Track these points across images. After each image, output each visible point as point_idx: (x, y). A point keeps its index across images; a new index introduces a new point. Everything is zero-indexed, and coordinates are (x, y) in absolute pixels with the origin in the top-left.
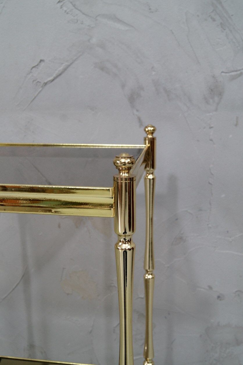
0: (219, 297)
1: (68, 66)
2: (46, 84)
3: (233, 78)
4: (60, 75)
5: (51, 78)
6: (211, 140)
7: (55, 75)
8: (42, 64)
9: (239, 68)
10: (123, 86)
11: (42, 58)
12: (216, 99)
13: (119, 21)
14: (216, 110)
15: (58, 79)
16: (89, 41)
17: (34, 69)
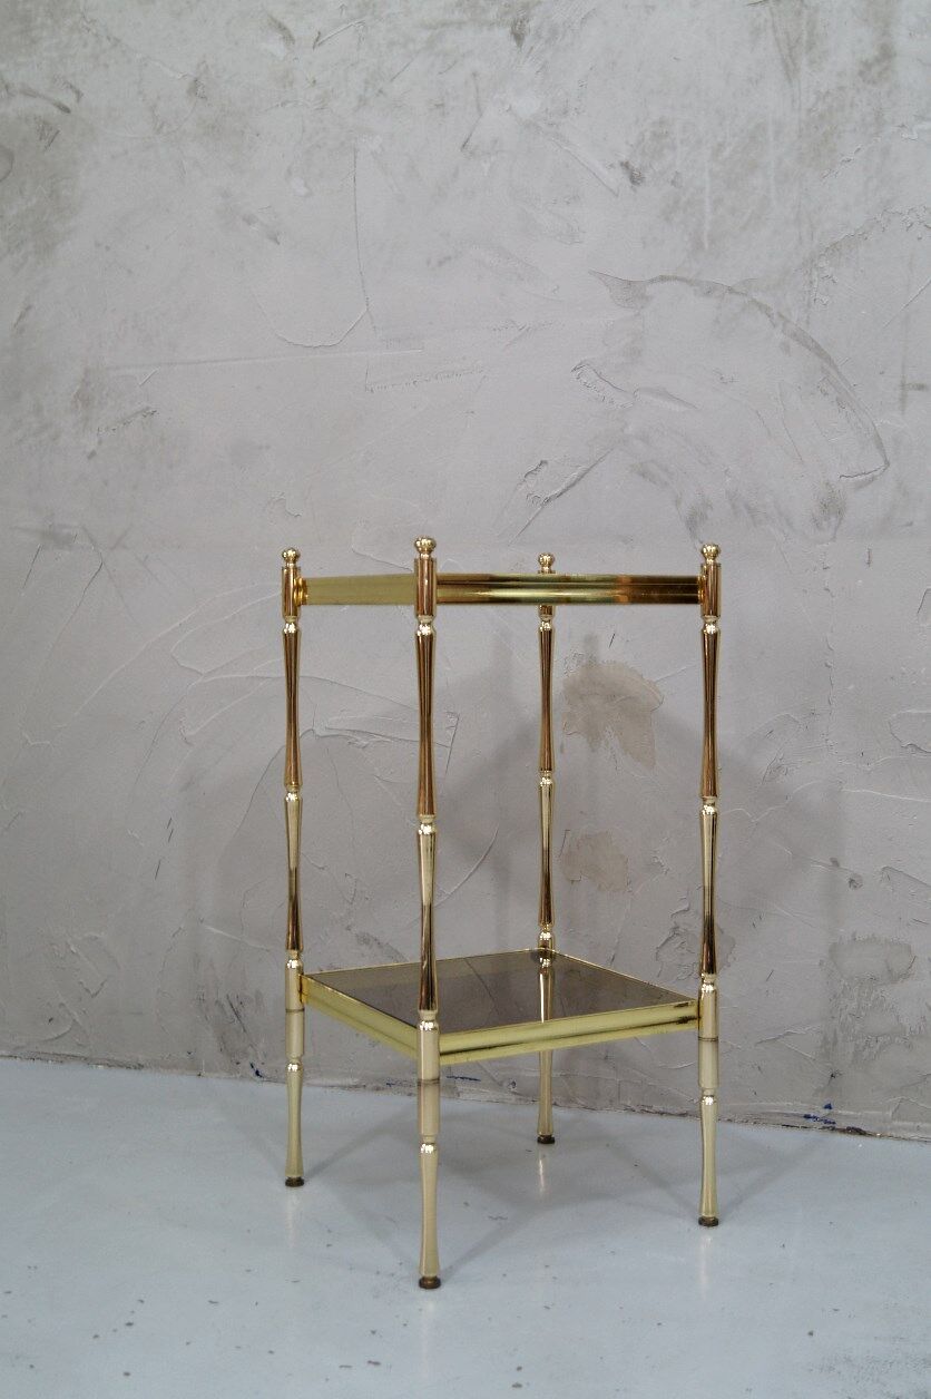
0: (851, 881)
1: (589, 470)
2: (548, 500)
3: (860, 486)
4: (573, 485)
5: (558, 491)
6: (827, 590)
7: (564, 487)
8: (544, 468)
9: (868, 470)
10: (677, 502)
11: (544, 459)
12: (833, 519)
13: (671, 397)
14: (834, 539)
15: (569, 492)
16: (623, 431)
17: (529, 477)
